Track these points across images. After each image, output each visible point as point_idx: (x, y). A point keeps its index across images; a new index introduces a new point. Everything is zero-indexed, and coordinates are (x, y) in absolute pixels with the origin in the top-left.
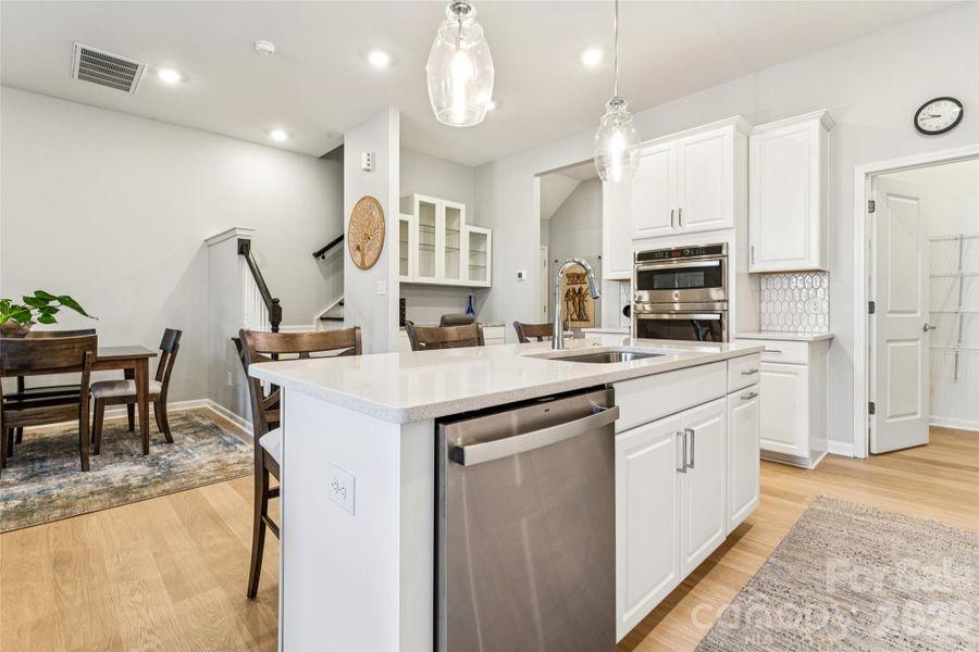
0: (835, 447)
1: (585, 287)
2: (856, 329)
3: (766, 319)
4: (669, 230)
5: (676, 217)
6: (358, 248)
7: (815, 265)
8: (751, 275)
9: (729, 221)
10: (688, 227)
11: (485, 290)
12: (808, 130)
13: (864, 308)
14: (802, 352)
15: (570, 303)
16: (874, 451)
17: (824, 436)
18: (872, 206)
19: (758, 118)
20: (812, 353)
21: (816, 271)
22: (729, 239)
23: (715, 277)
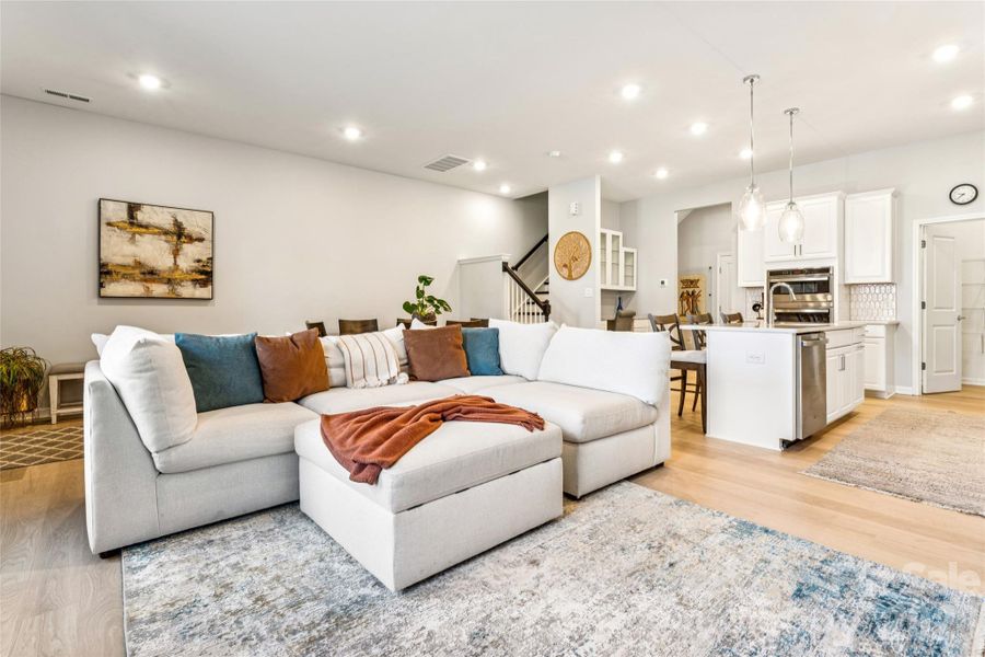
0: (900, 390)
1: (697, 290)
2: (914, 319)
3: (854, 312)
4: (792, 257)
5: (798, 249)
6: (565, 266)
7: (888, 280)
8: (846, 285)
9: (834, 253)
10: (805, 256)
11: (631, 293)
12: (884, 200)
13: (920, 306)
14: (881, 331)
15: (685, 303)
16: (925, 392)
17: (893, 384)
18: (924, 244)
19: (851, 190)
20: (887, 329)
21: (888, 284)
22: (834, 264)
23: (824, 287)
